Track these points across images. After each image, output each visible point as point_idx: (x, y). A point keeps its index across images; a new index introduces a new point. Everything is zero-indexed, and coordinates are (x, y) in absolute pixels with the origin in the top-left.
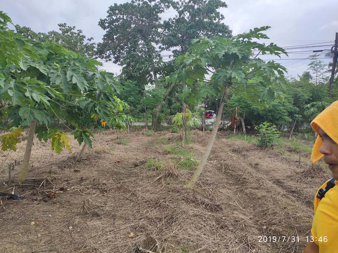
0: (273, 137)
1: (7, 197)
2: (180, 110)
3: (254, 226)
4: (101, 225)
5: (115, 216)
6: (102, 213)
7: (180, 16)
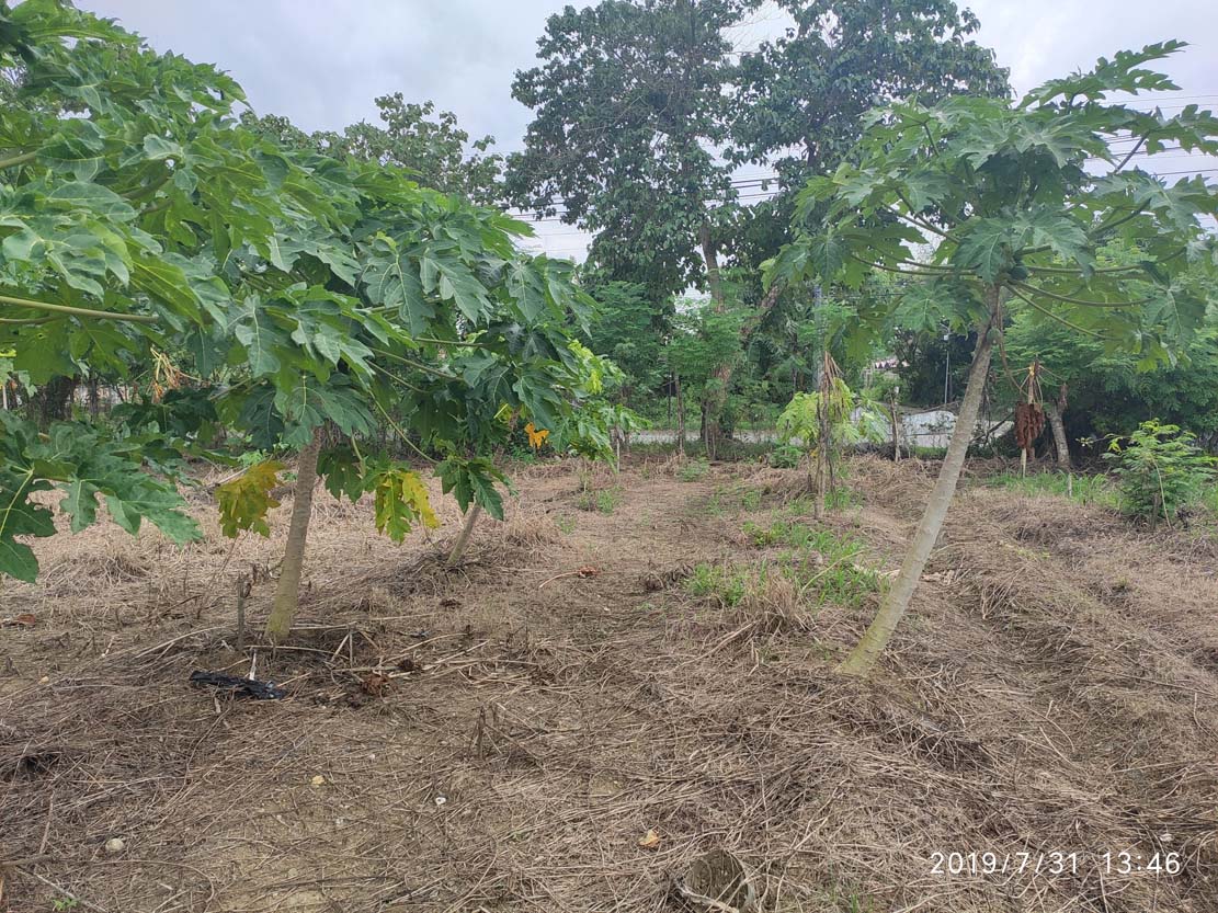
0: (1187, 479)
1: (234, 688)
2: (806, 383)
3: (1120, 828)
4: (541, 797)
5: (588, 768)
6: (544, 754)
7: (803, 30)
